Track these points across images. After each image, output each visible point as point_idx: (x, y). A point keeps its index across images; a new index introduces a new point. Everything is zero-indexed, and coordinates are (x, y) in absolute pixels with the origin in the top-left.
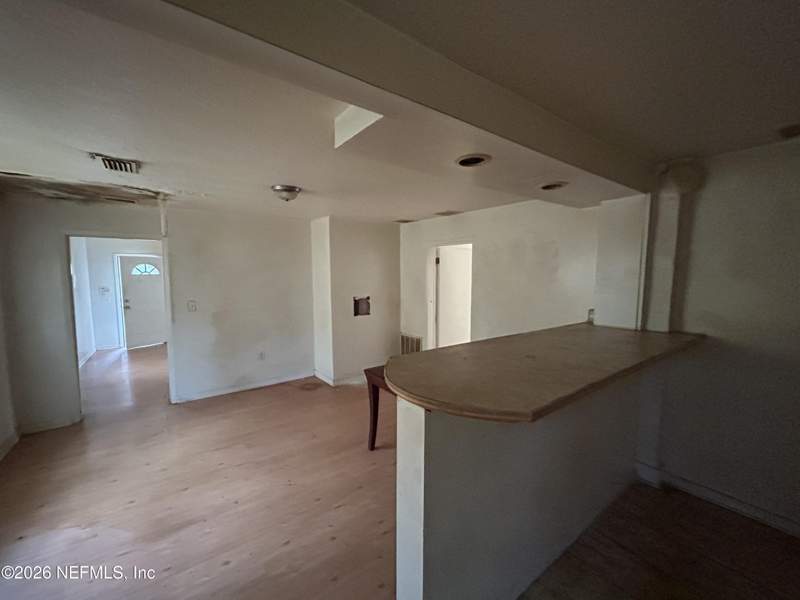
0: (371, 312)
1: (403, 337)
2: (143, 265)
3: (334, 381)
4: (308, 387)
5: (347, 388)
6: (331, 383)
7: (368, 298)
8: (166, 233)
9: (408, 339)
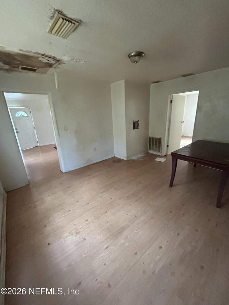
0: (139, 127)
1: (150, 137)
2: (20, 112)
3: (127, 158)
4: (116, 161)
5: (133, 161)
6: (126, 159)
7: (138, 121)
8: (58, 88)
9: (153, 139)
